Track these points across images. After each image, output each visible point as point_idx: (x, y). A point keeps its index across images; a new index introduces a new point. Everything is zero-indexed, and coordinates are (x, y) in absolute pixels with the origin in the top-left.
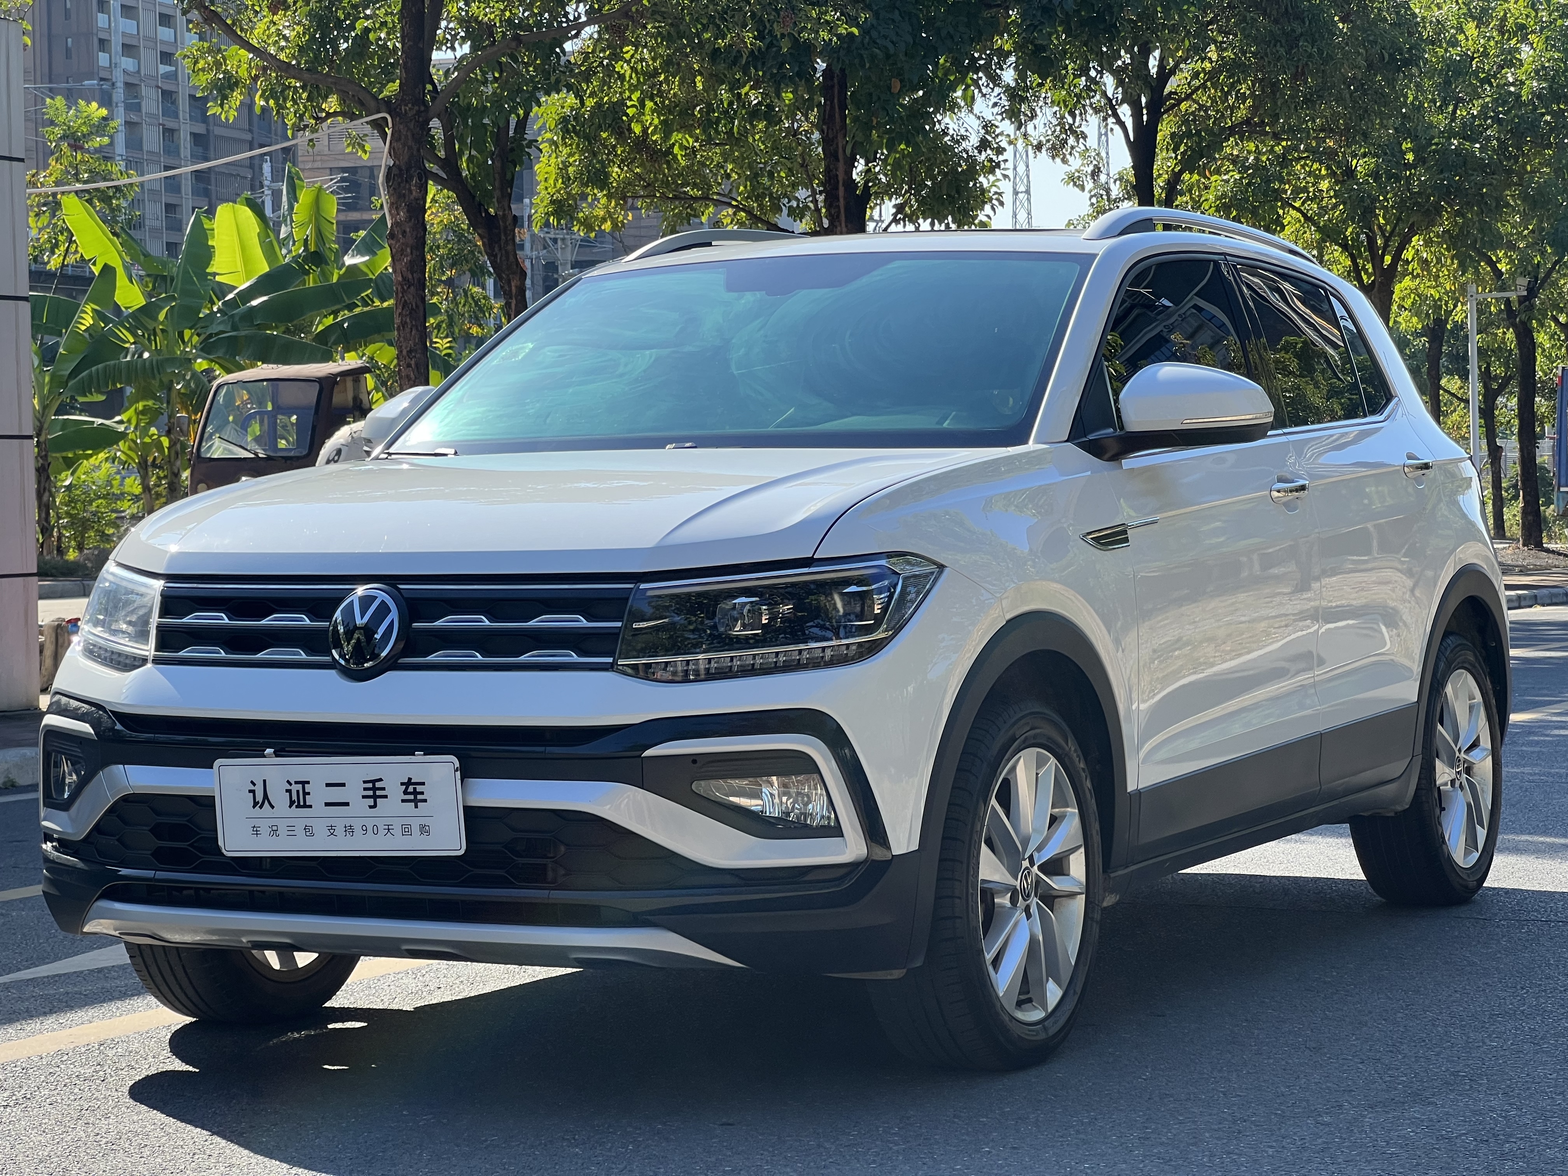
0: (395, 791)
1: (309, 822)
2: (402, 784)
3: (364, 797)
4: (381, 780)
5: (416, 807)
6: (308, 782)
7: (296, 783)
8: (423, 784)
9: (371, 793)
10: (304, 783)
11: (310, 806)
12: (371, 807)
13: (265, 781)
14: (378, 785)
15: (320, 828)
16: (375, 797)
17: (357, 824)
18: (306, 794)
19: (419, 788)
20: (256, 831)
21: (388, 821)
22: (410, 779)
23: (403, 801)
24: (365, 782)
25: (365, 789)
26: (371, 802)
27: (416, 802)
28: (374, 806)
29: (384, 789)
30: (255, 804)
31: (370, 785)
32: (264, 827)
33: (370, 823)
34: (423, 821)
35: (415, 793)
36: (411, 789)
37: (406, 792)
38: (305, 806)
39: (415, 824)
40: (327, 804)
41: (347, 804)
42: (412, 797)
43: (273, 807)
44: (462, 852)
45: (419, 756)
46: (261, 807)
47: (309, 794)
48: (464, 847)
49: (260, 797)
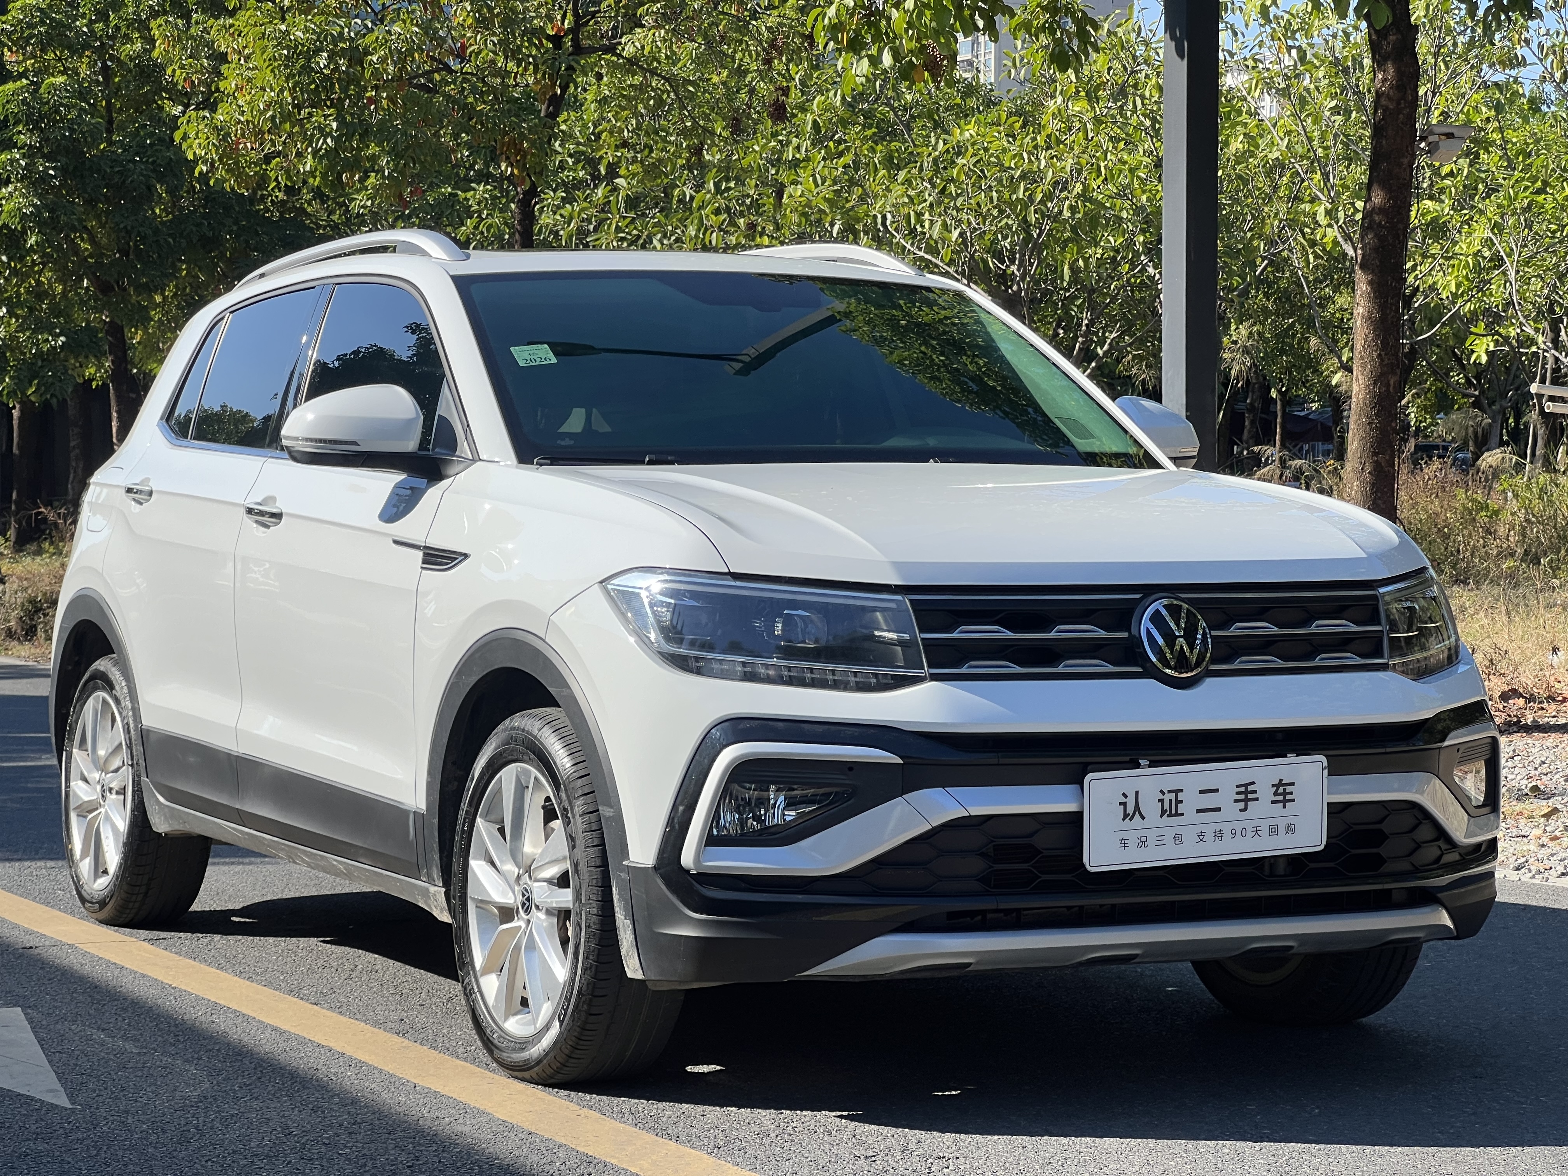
0: (1265, 793)
1: (1178, 830)
2: (1273, 786)
3: (1236, 801)
4: (1254, 783)
5: (1284, 807)
6: (1182, 791)
7: (1169, 792)
8: (1293, 784)
9: (1242, 797)
10: (1177, 792)
11: (1182, 814)
12: (1241, 810)
13: (1137, 792)
14: (1250, 788)
15: (1190, 835)
16: (1246, 801)
17: (1226, 829)
18: (1179, 802)
19: (1289, 789)
20: (1124, 843)
21: (1256, 823)
22: (1281, 780)
23: (1273, 802)
24: (1238, 786)
25: (1238, 793)
26: (1242, 805)
27: (1284, 802)
28: (1245, 809)
29: (1255, 792)
30: (1126, 816)
31: (1243, 789)
32: (1133, 839)
33: (1238, 827)
34: (1289, 820)
35: (1285, 793)
36: (1281, 790)
37: (1276, 794)
38: (1178, 814)
39: (1282, 824)
40: (1199, 811)
41: (1219, 809)
42: (1281, 798)
43: (1143, 818)
44: (1322, 847)
45: (1291, 758)
46: (1131, 819)
47: (1181, 802)
48: (1324, 842)
49: (1130, 809)
